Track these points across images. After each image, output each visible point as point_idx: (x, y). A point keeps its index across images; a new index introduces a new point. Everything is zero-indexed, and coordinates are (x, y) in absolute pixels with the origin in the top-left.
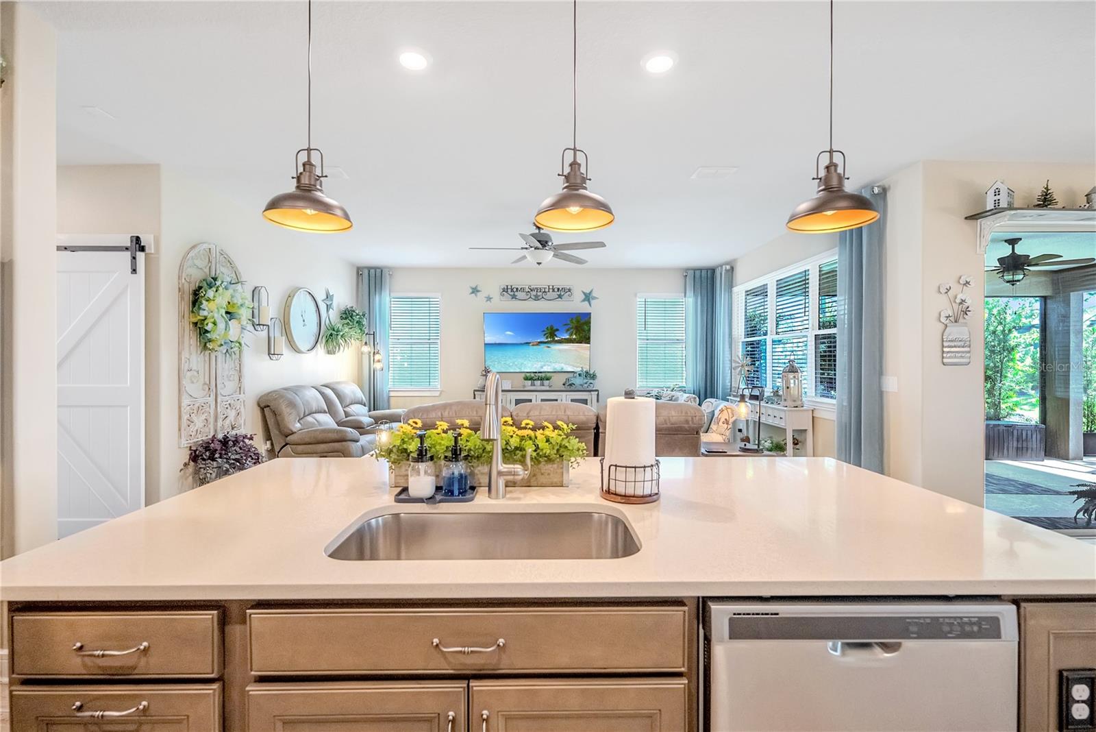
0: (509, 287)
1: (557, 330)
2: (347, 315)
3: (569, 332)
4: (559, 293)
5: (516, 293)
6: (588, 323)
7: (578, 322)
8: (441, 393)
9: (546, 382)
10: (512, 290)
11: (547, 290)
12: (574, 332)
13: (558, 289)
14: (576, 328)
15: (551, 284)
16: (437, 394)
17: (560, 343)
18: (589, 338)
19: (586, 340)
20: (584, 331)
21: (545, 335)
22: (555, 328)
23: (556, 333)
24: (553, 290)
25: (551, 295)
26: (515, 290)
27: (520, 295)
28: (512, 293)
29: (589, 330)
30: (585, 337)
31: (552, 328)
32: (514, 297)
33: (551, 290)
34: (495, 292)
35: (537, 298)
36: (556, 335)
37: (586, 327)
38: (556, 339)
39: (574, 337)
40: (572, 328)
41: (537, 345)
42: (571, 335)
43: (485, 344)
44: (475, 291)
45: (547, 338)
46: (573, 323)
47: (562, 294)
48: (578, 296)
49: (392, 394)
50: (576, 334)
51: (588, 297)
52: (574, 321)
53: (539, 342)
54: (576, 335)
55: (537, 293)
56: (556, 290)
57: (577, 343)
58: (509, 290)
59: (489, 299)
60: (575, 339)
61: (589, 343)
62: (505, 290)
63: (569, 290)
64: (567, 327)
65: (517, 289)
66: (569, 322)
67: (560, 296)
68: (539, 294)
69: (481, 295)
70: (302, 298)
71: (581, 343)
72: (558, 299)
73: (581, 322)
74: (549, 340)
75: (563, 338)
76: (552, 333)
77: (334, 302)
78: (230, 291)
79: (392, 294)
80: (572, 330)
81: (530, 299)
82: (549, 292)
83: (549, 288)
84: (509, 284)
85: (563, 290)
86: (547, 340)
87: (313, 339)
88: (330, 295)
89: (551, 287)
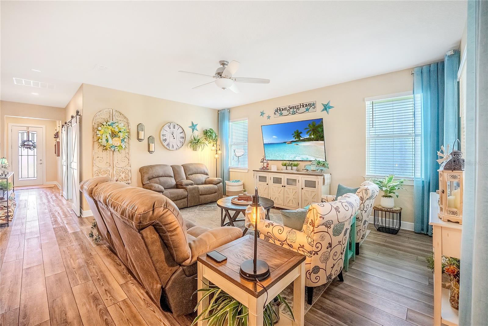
0: (279, 109)
1: (301, 133)
2: (206, 133)
3: (308, 134)
4: (306, 108)
5: (282, 112)
6: (321, 126)
7: (314, 126)
8: (248, 171)
9: (295, 168)
10: (280, 110)
11: (299, 107)
12: (312, 133)
13: (306, 105)
14: (313, 130)
15: (301, 103)
16: (247, 171)
17: (304, 141)
18: (323, 137)
19: (321, 138)
20: (319, 132)
21: (294, 136)
22: (299, 132)
23: (301, 135)
24: (303, 107)
25: (302, 109)
26: (281, 110)
27: (285, 112)
28: (280, 112)
29: (323, 131)
30: (319, 136)
31: (298, 132)
32: (281, 114)
33: (302, 107)
34: (272, 115)
35: (294, 113)
36: (301, 137)
37: (320, 130)
38: (301, 139)
39: (313, 136)
40: (310, 131)
42: (310, 135)
43: (264, 144)
44: (262, 114)
45: (295, 139)
46: (310, 127)
47: (309, 107)
48: (320, 107)
49: (230, 170)
51: (326, 108)
52: (311, 125)
53: (291, 142)
54: (314, 136)
55: (294, 109)
57: (315, 141)
58: (279, 110)
59: (269, 117)
60: (313, 138)
61: (323, 140)
62: (277, 111)
63: (314, 104)
64: (307, 130)
65: (283, 109)
66: (308, 127)
67: (307, 110)
68: (295, 110)
69: (265, 116)
70: (172, 127)
71: (318, 141)
72: (307, 112)
73: (316, 126)
74: (297, 139)
75: (306, 138)
76: (298, 135)
77: (197, 127)
78: (114, 127)
79: (230, 121)
80: (310, 132)
81: (290, 114)
82: (300, 108)
83: (300, 106)
84: (278, 107)
85: (310, 105)
86: (296, 140)
87: (179, 145)
88: (194, 124)
89: (302, 105)
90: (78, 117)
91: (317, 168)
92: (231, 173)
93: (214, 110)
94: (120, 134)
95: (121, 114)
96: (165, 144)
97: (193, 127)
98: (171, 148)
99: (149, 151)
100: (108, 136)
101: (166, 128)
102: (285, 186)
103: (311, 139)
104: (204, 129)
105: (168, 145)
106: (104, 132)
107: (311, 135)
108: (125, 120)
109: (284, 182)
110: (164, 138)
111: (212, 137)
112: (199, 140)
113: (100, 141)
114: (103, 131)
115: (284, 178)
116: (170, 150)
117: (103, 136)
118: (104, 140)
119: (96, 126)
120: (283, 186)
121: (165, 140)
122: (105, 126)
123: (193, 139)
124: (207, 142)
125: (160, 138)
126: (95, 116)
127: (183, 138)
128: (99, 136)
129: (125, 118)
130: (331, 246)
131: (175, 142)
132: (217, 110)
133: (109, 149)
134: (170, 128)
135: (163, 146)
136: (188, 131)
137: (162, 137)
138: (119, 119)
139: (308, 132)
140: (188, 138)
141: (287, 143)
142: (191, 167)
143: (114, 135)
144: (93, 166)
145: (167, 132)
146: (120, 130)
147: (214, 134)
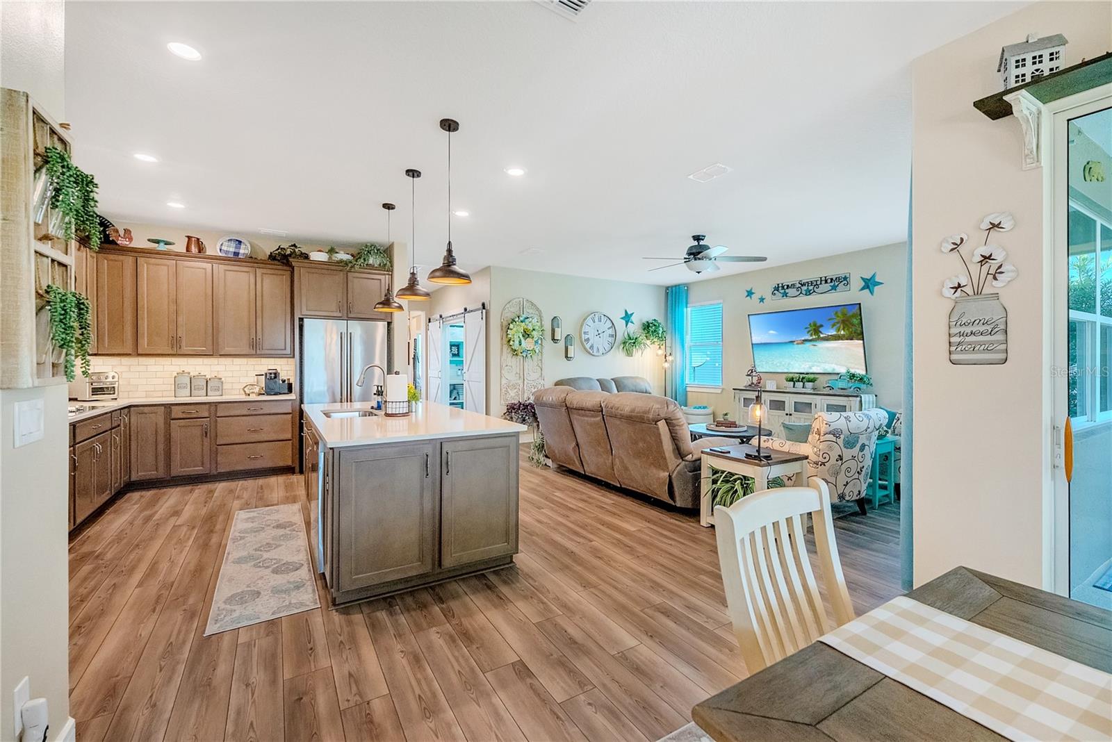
0: (780, 285)
1: (821, 326)
2: (647, 327)
3: (835, 327)
4: (832, 284)
5: (787, 291)
6: (859, 315)
7: (844, 315)
8: (722, 391)
9: (809, 385)
10: (783, 287)
11: (819, 283)
12: (842, 327)
13: (832, 279)
14: (843, 322)
15: (823, 275)
16: (719, 391)
17: (827, 340)
18: (862, 333)
19: (858, 334)
20: (854, 325)
21: (809, 331)
22: (818, 324)
23: (820, 329)
24: (826, 282)
25: (824, 287)
26: (785, 287)
27: (791, 292)
28: (783, 291)
29: (861, 324)
30: (855, 332)
31: (815, 325)
32: (785, 295)
33: (823, 282)
34: (768, 295)
35: (808, 293)
36: (821, 333)
37: (856, 321)
38: (822, 336)
39: (842, 332)
40: (838, 323)
41: (802, 343)
43: (752, 344)
44: (750, 293)
45: (811, 335)
46: (838, 317)
47: (836, 284)
48: (856, 283)
49: (688, 389)
50: (843, 329)
51: (869, 284)
52: (840, 315)
53: (804, 340)
54: (844, 331)
55: (809, 287)
56: (829, 281)
57: (847, 339)
58: (780, 288)
59: (762, 300)
60: (844, 335)
61: (862, 339)
62: (777, 289)
63: (845, 278)
64: (832, 322)
65: (788, 286)
66: (834, 317)
67: (834, 288)
68: (811, 288)
69: (755, 297)
70: (596, 320)
71: (852, 339)
72: (833, 291)
73: (848, 315)
74: (814, 337)
75: (830, 334)
76: (816, 330)
77: (633, 318)
78: (527, 323)
79: (688, 305)
80: (839, 325)
81: (801, 295)
82: (821, 284)
83: (821, 281)
84: (780, 282)
85: (838, 279)
86: (811, 338)
87: (607, 347)
88: (629, 313)
89: (823, 279)
90: (484, 311)
91: (850, 385)
92: (689, 394)
93: (660, 287)
94: (534, 333)
95: (532, 304)
96: (588, 346)
97: (627, 318)
98: (594, 354)
99: (567, 357)
100: (521, 336)
101: (589, 321)
102: (790, 415)
103: (839, 336)
104: (644, 321)
105: (592, 347)
106: (516, 332)
107: (839, 330)
108: (537, 312)
109: (789, 407)
110: (587, 337)
111: (658, 334)
112: (636, 338)
113: (511, 343)
114: (515, 329)
115: (790, 400)
116: (593, 355)
117: (515, 337)
118: (517, 342)
119: (505, 323)
120: (787, 414)
121: (588, 340)
122: (517, 323)
123: (627, 338)
124: (648, 342)
125: (581, 337)
126: (504, 309)
127: (612, 336)
128: (509, 336)
129: (538, 309)
130: (841, 459)
131: (601, 343)
132: (663, 286)
133: (520, 354)
134: (594, 322)
135: (585, 349)
136: (620, 324)
137: (583, 335)
138: (531, 311)
139: (834, 325)
140: (620, 338)
141: (795, 343)
142: (626, 382)
143: (526, 334)
144: (501, 377)
145: (590, 328)
146: (534, 328)
147: (661, 329)
